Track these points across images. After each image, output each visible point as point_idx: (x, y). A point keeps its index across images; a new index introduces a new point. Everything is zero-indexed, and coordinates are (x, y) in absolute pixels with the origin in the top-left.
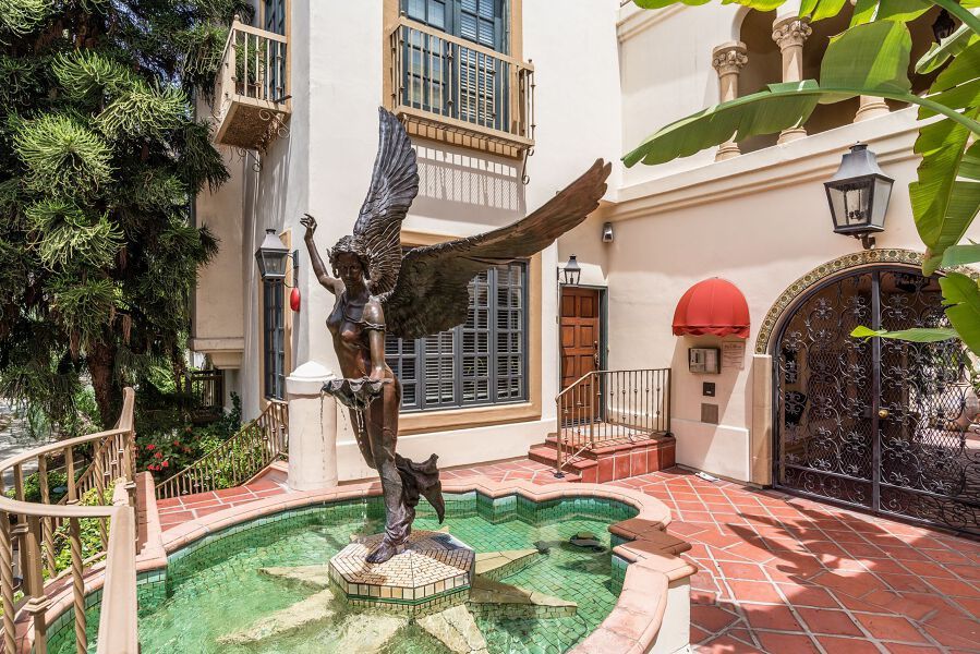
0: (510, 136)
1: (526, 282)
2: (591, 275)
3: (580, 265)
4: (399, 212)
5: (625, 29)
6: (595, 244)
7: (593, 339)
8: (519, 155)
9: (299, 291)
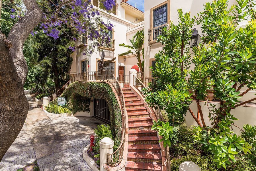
0: (112, 48)
1: (114, 65)
2: (122, 65)
3: (121, 63)
4: (103, 58)
5: (127, 34)
6: (123, 61)
7: (123, 73)
8: (114, 50)
9: (89, 65)
